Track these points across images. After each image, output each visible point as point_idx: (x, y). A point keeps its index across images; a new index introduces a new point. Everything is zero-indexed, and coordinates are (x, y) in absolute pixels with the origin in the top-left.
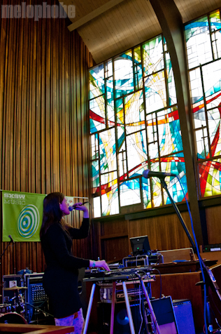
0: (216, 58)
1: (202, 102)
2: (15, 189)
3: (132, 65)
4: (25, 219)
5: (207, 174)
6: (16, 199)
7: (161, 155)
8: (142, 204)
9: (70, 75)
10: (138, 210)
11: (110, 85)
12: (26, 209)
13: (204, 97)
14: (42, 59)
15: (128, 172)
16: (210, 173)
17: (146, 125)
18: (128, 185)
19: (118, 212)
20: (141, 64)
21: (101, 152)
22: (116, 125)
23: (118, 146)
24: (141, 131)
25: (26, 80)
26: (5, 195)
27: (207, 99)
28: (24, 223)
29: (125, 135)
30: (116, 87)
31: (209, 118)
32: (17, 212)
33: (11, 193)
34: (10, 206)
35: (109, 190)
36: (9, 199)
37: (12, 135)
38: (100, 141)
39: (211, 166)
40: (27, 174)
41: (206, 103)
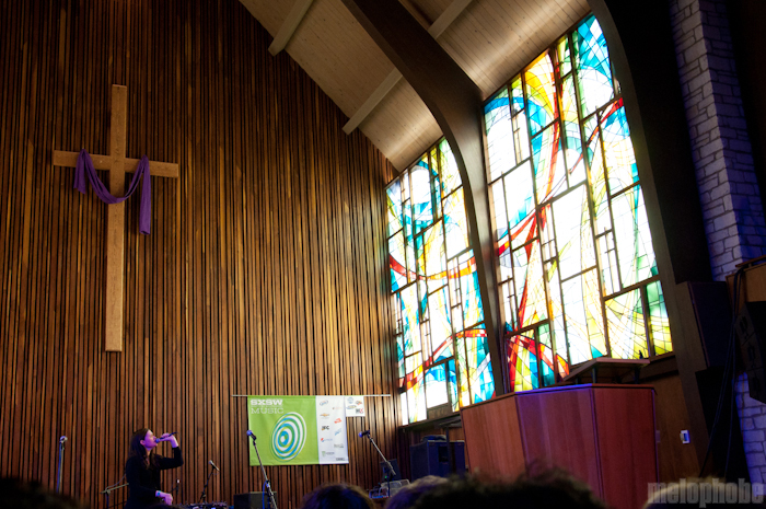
0: (519, 161)
1: (507, 238)
2: (267, 392)
3: (428, 179)
4: (284, 433)
5: (516, 356)
6: (269, 407)
7: (466, 327)
8: (449, 404)
9: (351, 207)
10: (446, 414)
11: (408, 213)
12: (285, 419)
13: (509, 230)
14: (301, 193)
15: (434, 354)
16: (519, 355)
17: (449, 277)
18: (434, 374)
19: (425, 418)
20: (439, 176)
21: (405, 323)
22: (418, 278)
23: (421, 311)
24: (442, 287)
25: (277, 232)
26: (253, 402)
27: (512, 232)
28: (283, 439)
29: (428, 295)
30: (416, 217)
31: (516, 264)
32: (270, 425)
33: (261, 398)
34: (261, 417)
35: (414, 382)
36: (258, 406)
37: (259, 316)
38: (402, 306)
39: (521, 343)
40: (285, 369)
41: (511, 239)
